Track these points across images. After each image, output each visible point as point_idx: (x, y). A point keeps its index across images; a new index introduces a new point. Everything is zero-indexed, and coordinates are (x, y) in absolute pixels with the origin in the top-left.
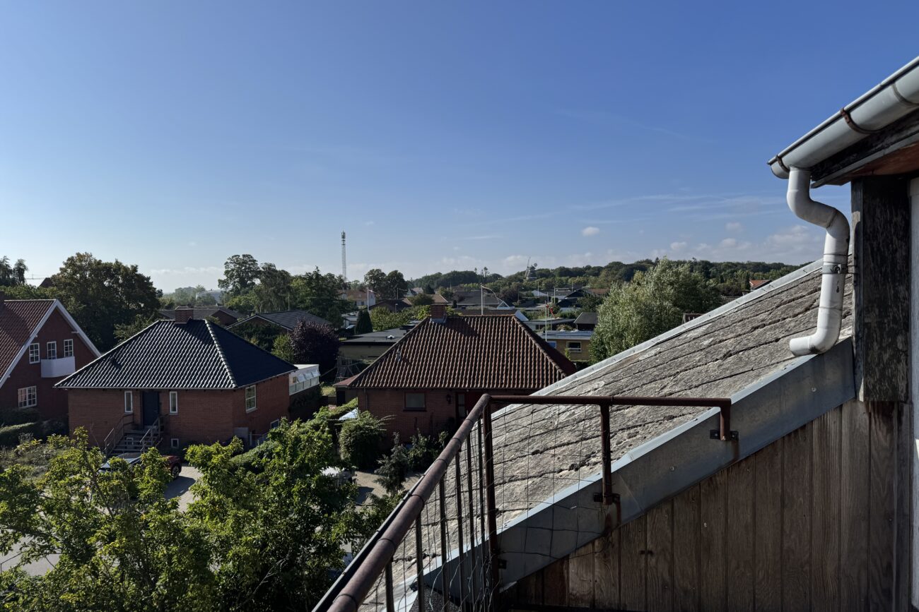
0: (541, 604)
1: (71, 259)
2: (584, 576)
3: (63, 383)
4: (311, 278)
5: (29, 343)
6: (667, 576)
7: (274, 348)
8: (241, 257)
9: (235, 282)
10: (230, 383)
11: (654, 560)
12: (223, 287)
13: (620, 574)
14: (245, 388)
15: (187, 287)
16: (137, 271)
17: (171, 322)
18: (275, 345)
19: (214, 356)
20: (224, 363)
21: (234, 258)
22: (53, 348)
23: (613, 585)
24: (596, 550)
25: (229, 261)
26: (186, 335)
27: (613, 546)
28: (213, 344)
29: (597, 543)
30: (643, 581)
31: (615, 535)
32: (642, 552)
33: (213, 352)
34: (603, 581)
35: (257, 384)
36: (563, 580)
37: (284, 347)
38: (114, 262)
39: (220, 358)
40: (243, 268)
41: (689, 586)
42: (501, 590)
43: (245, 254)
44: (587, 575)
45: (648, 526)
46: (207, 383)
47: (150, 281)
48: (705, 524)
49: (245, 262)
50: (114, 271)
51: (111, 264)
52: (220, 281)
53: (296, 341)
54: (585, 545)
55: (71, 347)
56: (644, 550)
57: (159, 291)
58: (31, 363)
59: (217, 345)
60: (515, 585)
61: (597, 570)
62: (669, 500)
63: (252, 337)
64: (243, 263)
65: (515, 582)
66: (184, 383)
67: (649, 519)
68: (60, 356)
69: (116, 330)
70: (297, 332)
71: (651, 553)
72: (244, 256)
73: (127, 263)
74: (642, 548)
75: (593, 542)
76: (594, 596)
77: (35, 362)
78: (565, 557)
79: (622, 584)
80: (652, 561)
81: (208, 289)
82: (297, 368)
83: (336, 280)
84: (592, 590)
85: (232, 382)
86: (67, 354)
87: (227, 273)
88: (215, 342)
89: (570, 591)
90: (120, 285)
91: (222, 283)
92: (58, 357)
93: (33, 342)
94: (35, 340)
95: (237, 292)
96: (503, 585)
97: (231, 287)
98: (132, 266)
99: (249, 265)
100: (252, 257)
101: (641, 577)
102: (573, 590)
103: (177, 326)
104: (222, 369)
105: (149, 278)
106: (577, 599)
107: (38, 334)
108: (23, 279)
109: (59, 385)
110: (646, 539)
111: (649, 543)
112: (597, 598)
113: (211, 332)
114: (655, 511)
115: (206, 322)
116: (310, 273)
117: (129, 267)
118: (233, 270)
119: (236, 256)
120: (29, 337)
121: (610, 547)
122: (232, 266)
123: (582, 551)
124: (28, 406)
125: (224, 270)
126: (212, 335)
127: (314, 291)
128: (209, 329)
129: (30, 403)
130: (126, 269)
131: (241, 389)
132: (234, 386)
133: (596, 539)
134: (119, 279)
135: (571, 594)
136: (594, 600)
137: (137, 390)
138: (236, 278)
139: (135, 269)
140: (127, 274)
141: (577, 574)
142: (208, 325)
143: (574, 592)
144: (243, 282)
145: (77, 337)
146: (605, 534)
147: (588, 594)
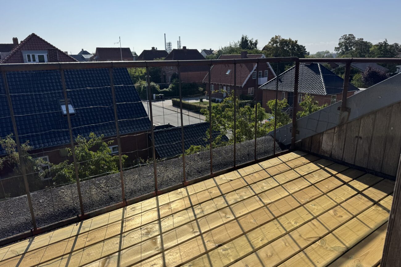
0: (310, 151)
1: (273, 38)
2: (329, 143)
3: (262, 87)
4: (382, 45)
5: (253, 71)
6: (367, 151)
7: (353, 80)
8: (348, 36)
9: (342, 49)
10: (324, 92)
11: (361, 141)
12: (337, 51)
13: (344, 145)
14: (331, 95)
15: (322, 51)
16: (297, 43)
17: (304, 64)
18: (354, 78)
19: (319, 80)
20: (323, 83)
21: (344, 37)
22: (261, 73)
23: (341, 149)
24: (335, 132)
25: (341, 38)
26: (309, 70)
27: (343, 132)
28: (320, 74)
29: (336, 129)
30: (355, 150)
31: (345, 127)
32: (357, 137)
33: (319, 78)
34: (336, 146)
35: (337, 95)
36: (320, 143)
37: (358, 80)
38: (288, 39)
39: (322, 81)
40: (348, 41)
41: (378, 157)
42: (296, 142)
43: (350, 34)
44: (330, 143)
45: (361, 125)
46: (314, 91)
47: (305, 48)
48: (392, 128)
49: (349, 38)
50: (288, 43)
51: (287, 40)
52: (336, 48)
53: (364, 77)
54: (331, 129)
55: (267, 74)
56: (357, 136)
57: (308, 53)
58: (253, 79)
59: (321, 75)
60: (301, 141)
61: (335, 141)
62: (374, 113)
63: (343, 74)
64: (348, 39)
65: (301, 140)
66: (305, 90)
67: (362, 121)
68: (263, 77)
69: (286, 68)
70: (366, 73)
71: (361, 138)
72: (349, 35)
73: (294, 40)
74: (357, 135)
75: (334, 128)
76: (332, 152)
77: (254, 78)
78: (321, 133)
79: (345, 150)
80: (361, 142)
81: (331, 52)
82: (359, 90)
83: (399, 47)
84: (331, 149)
85: (325, 92)
86: (265, 77)
87: (339, 44)
88: (321, 74)
89: (322, 148)
90: (290, 49)
91: (337, 49)
92: (262, 77)
93: (254, 71)
94: (255, 70)
95: (343, 53)
96: (297, 141)
97: (340, 51)
98: (295, 41)
99: (351, 39)
100: (353, 36)
101: (354, 148)
102: (323, 148)
103: (306, 66)
104: (322, 86)
105: (304, 47)
106: (324, 152)
107: (256, 68)
108: (256, 47)
109: (260, 87)
110: (359, 131)
111: (360, 133)
112: (333, 153)
113: (320, 69)
114: (366, 118)
115: (318, 65)
116: (381, 43)
117: (294, 41)
118: (343, 42)
119: (345, 35)
120: (253, 69)
121: (342, 131)
122: (343, 40)
123: (330, 131)
124: (251, 94)
125: (338, 42)
126: (320, 71)
127: (382, 52)
128: (319, 68)
129: (252, 94)
130: (293, 42)
131: (329, 96)
132: (326, 94)
133: (336, 126)
134: (289, 46)
135: (322, 149)
136: (331, 154)
137: (287, 92)
138: (344, 46)
139: (296, 42)
140: (293, 44)
141: (326, 141)
142: (319, 66)
143: (324, 149)
144: (347, 48)
145: (269, 70)
146: (340, 126)
147: (329, 151)
